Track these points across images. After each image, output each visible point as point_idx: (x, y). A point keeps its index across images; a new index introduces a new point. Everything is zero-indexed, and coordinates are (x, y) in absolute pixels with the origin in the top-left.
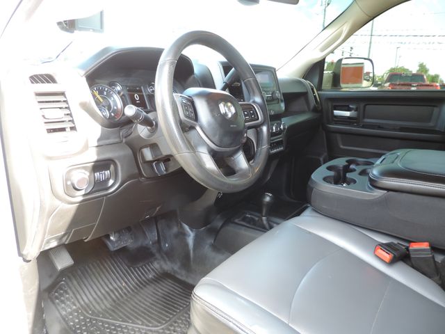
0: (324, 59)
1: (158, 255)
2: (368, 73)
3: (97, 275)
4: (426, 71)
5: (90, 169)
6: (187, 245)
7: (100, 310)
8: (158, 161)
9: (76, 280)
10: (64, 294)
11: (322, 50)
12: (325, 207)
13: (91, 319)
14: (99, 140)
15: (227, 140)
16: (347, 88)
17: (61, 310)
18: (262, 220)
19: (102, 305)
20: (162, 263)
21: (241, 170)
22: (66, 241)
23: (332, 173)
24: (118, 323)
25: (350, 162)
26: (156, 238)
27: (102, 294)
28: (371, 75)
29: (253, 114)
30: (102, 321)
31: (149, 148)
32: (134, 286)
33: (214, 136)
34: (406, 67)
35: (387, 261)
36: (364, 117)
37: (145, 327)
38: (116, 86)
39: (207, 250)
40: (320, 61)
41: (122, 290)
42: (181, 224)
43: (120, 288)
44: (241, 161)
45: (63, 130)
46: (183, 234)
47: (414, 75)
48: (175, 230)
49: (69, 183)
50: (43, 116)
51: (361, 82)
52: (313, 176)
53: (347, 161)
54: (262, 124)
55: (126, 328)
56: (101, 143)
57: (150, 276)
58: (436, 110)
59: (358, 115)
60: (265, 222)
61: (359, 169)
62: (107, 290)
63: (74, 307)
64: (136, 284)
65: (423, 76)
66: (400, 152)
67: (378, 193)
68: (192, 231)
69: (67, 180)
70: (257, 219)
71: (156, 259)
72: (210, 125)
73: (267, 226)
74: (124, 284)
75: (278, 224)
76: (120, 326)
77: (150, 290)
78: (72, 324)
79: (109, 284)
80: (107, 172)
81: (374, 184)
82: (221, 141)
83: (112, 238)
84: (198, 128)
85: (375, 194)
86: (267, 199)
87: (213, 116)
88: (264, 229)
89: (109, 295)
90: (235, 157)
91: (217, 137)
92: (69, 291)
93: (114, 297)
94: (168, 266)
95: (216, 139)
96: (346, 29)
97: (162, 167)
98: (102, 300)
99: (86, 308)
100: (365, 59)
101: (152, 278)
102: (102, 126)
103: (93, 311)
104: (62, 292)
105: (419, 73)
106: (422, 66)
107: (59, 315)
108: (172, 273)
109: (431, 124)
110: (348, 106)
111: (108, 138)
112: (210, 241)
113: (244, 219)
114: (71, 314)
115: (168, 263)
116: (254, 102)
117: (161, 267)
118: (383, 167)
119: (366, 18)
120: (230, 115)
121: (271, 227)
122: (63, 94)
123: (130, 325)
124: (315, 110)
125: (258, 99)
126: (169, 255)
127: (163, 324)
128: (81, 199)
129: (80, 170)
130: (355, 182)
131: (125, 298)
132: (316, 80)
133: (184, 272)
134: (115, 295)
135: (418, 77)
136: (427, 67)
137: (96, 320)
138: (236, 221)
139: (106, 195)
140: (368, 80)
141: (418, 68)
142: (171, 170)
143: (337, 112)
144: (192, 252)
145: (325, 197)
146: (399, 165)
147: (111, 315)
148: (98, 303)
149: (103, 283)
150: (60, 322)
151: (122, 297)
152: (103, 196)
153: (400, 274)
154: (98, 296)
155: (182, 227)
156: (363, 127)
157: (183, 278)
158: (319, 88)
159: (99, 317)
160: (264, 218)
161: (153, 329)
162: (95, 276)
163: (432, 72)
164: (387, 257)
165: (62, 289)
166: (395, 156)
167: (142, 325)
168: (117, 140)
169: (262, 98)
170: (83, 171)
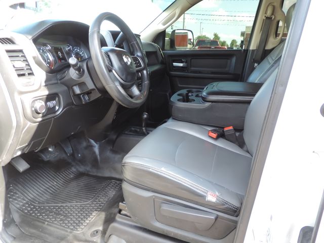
0: (165, 31)
1: (73, 163)
2: (190, 39)
3: (35, 180)
4: (219, 38)
5: (45, 99)
6: (94, 153)
7: (43, 200)
8: (84, 94)
9: (21, 185)
10: (15, 195)
11: (164, 24)
12: (180, 115)
13: (39, 206)
14: (45, 82)
15: (129, 78)
16: (180, 49)
17: (16, 205)
18: (143, 130)
19: (44, 197)
20: (77, 167)
21: (136, 96)
22: (26, 151)
23: (181, 97)
24: (60, 205)
25: (189, 92)
26: (72, 152)
27: (42, 191)
28: (192, 41)
29: (138, 63)
30: (48, 206)
31: (77, 86)
32: (62, 183)
33: (123, 75)
34: (207, 36)
35: (215, 137)
36: (191, 67)
37: (79, 203)
38: (47, 46)
39: (108, 154)
40: (163, 32)
41: (55, 187)
42: (88, 140)
43: (53, 186)
44: (135, 90)
45: (23, 75)
46: (90, 147)
47: (212, 41)
48: (84, 144)
49: (33, 109)
50: (14, 66)
51: (187, 46)
52: (172, 99)
53: (187, 91)
54: (143, 69)
55: (66, 206)
56: (47, 83)
57: (72, 176)
58: (229, 61)
59: (188, 65)
60: (144, 131)
61: (195, 94)
62: (45, 188)
63: (25, 202)
64: (63, 182)
65: (217, 42)
66: (215, 84)
67: (207, 104)
68: (96, 143)
69: (32, 107)
70: (138, 130)
71: (72, 166)
72: (119, 68)
73: (146, 133)
74: (55, 183)
75: (151, 131)
76: (61, 206)
77: (74, 184)
78: (26, 211)
79: (44, 184)
80: (54, 102)
81: (204, 100)
82: (126, 78)
83: (50, 149)
84: (114, 71)
85: (206, 105)
86: (145, 116)
87: (121, 64)
88: (144, 135)
89: (47, 191)
90: (132, 88)
91: (124, 76)
92: (18, 192)
93: (50, 191)
94: (82, 169)
95: (124, 77)
96: (178, 12)
97: (87, 98)
98: (43, 195)
99: (33, 201)
100: (188, 30)
101: (73, 178)
102: (46, 72)
103: (39, 202)
104: (12, 193)
105: (215, 40)
106: (216, 35)
107: (15, 208)
108: (86, 173)
109: (227, 69)
110: (181, 60)
111: (51, 80)
112: (110, 148)
113: (131, 131)
114: (23, 206)
115: (82, 167)
116: (138, 56)
117: (77, 170)
118: (207, 91)
119: (190, 5)
120: (129, 63)
121: (148, 134)
122: (21, 51)
123: (69, 204)
124: (162, 63)
125: (139, 54)
126: (82, 161)
127: (90, 200)
128: (40, 119)
129: (39, 101)
130: (194, 100)
131: (58, 191)
132: (161, 44)
133: (94, 170)
134: (51, 190)
135: (214, 42)
136: (219, 35)
137: (43, 206)
138: (126, 132)
139: (53, 117)
140: (190, 44)
141: (214, 37)
142: (92, 99)
143: (175, 64)
144: (98, 156)
145: (180, 109)
146: (215, 89)
147: (53, 202)
148: (41, 197)
149: (40, 184)
150: (17, 212)
151: (56, 191)
152: (52, 118)
153: (221, 143)
154: (40, 193)
155: (89, 141)
156: (191, 72)
157: (95, 174)
158: (163, 49)
159: (44, 204)
160: (144, 128)
161: (85, 203)
162: (33, 181)
163: (222, 40)
164: (214, 135)
165: (12, 192)
166: (212, 86)
167: (76, 202)
168: (56, 82)
169: (142, 53)
170: (41, 101)
